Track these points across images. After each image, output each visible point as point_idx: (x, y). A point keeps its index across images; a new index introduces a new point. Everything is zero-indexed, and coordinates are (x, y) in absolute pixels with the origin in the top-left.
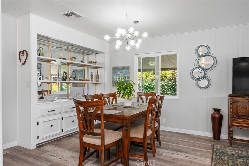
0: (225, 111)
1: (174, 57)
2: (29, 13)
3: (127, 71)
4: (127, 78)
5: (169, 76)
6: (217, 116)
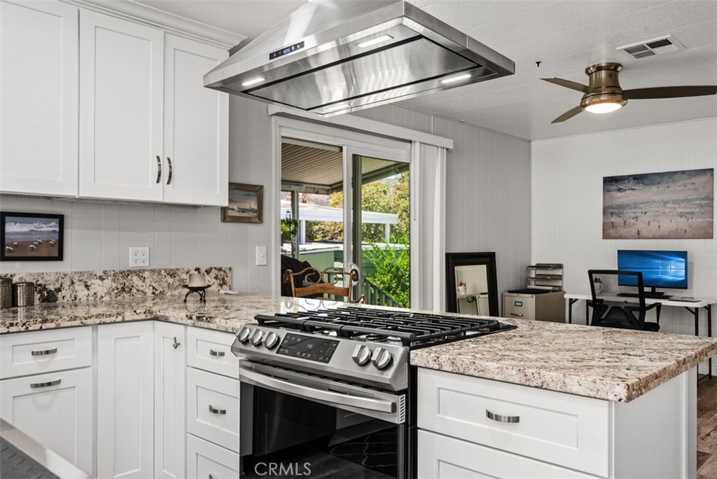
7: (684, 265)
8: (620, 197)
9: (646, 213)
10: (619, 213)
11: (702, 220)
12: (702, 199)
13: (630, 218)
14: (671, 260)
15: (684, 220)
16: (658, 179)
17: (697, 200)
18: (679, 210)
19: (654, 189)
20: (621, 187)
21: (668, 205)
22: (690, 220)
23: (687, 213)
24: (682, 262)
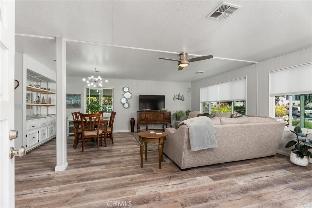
0: (136, 119)
1: (111, 91)
2: (23, 53)
3: (79, 97)
4: (78, 102)
5: (95, 100)
6: (133, 121)
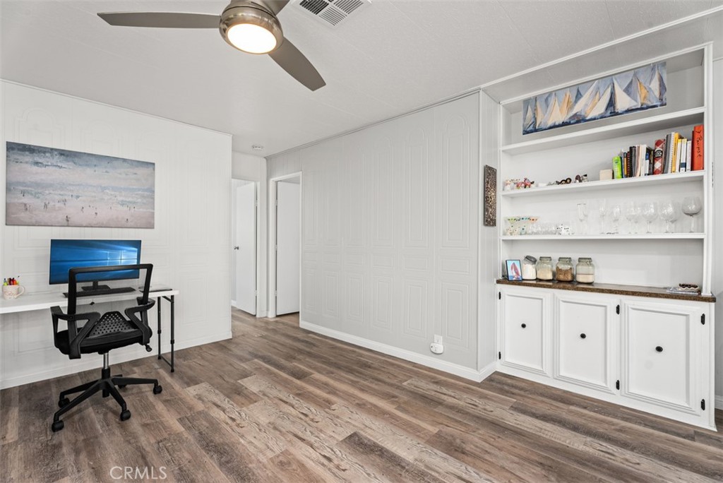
7: (136, 254)
8: (37, 173)
9: (78, 197)
10: (36, 193)
11: (145, 210)
12: (144, 190)
13: (54, 201)
14: (121, 250)
15: (125, 208)
16: (95, 161)
17: (139, 190)
18: (120, 199)
19: (89, 171)
20: (40, 161)
21: (107, 191)
22: (132, 210)
23: (130, 202)
24: (134, 251)
